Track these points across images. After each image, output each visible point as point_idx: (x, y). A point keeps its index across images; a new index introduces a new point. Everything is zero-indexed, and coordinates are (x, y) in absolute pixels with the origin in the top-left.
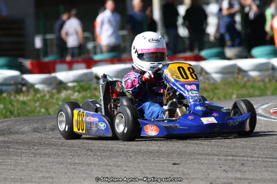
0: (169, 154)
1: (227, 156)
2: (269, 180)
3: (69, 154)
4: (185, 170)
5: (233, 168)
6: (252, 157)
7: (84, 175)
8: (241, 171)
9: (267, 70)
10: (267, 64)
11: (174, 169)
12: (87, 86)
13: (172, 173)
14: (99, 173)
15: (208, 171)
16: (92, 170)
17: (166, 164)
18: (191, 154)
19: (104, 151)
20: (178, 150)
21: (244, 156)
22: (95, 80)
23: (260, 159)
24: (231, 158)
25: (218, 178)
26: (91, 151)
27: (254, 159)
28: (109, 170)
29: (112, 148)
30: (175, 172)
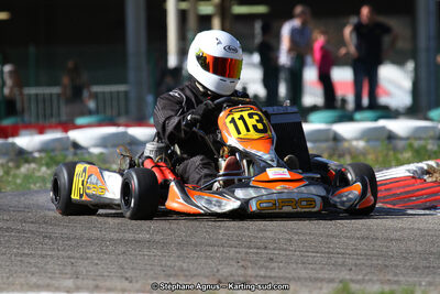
0: (165, 245)
1: (250, 248)
2: (306, 279)
3: (16, 242)
4: (185, 266)
5: (256, 264)
6: (285, 250)
7: (33, 269)
8: (267, 268)
9: (326, 140)
10: (327, 131)
14: (57, 267)
15: (219, 267)
16: (47, 263)
17: (157, 257)
19: (69, 239)
21: (274, 249)
22: (72, 150)
23: (298, 253)
24: (255, 251)
25: (232, 275)
26: (50, 238)
28: (72, 264)
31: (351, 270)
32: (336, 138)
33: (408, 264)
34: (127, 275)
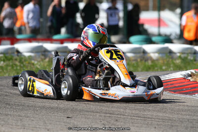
0: (65, 110)
1: (107, 114)
4: (75, 123)
5: (110, 123)
6: (123, 115)
7: (3, 122)
8: (115, 125)
9: (140, 53)
10: (140, 48)
11: (68, 121)
12: (10, 57)
13: (66, 124)
14: (14, 121)
15: (92, 124)
16: (8, 119)
17: (62, 117)
18: (80, 111)
19: (18, 105)
20: (72, 107)
21: (118, 114)
22: (16, 53)
23: (129, 117)
24: (109, 115)
26: (9, 105)
27: (125, 117)
28: (21, 120)
29: (24, 103)
30: (68, 123)
31: (155, 128)
32: (144, 52)
33: (183, 125)
34: (48, 128)
